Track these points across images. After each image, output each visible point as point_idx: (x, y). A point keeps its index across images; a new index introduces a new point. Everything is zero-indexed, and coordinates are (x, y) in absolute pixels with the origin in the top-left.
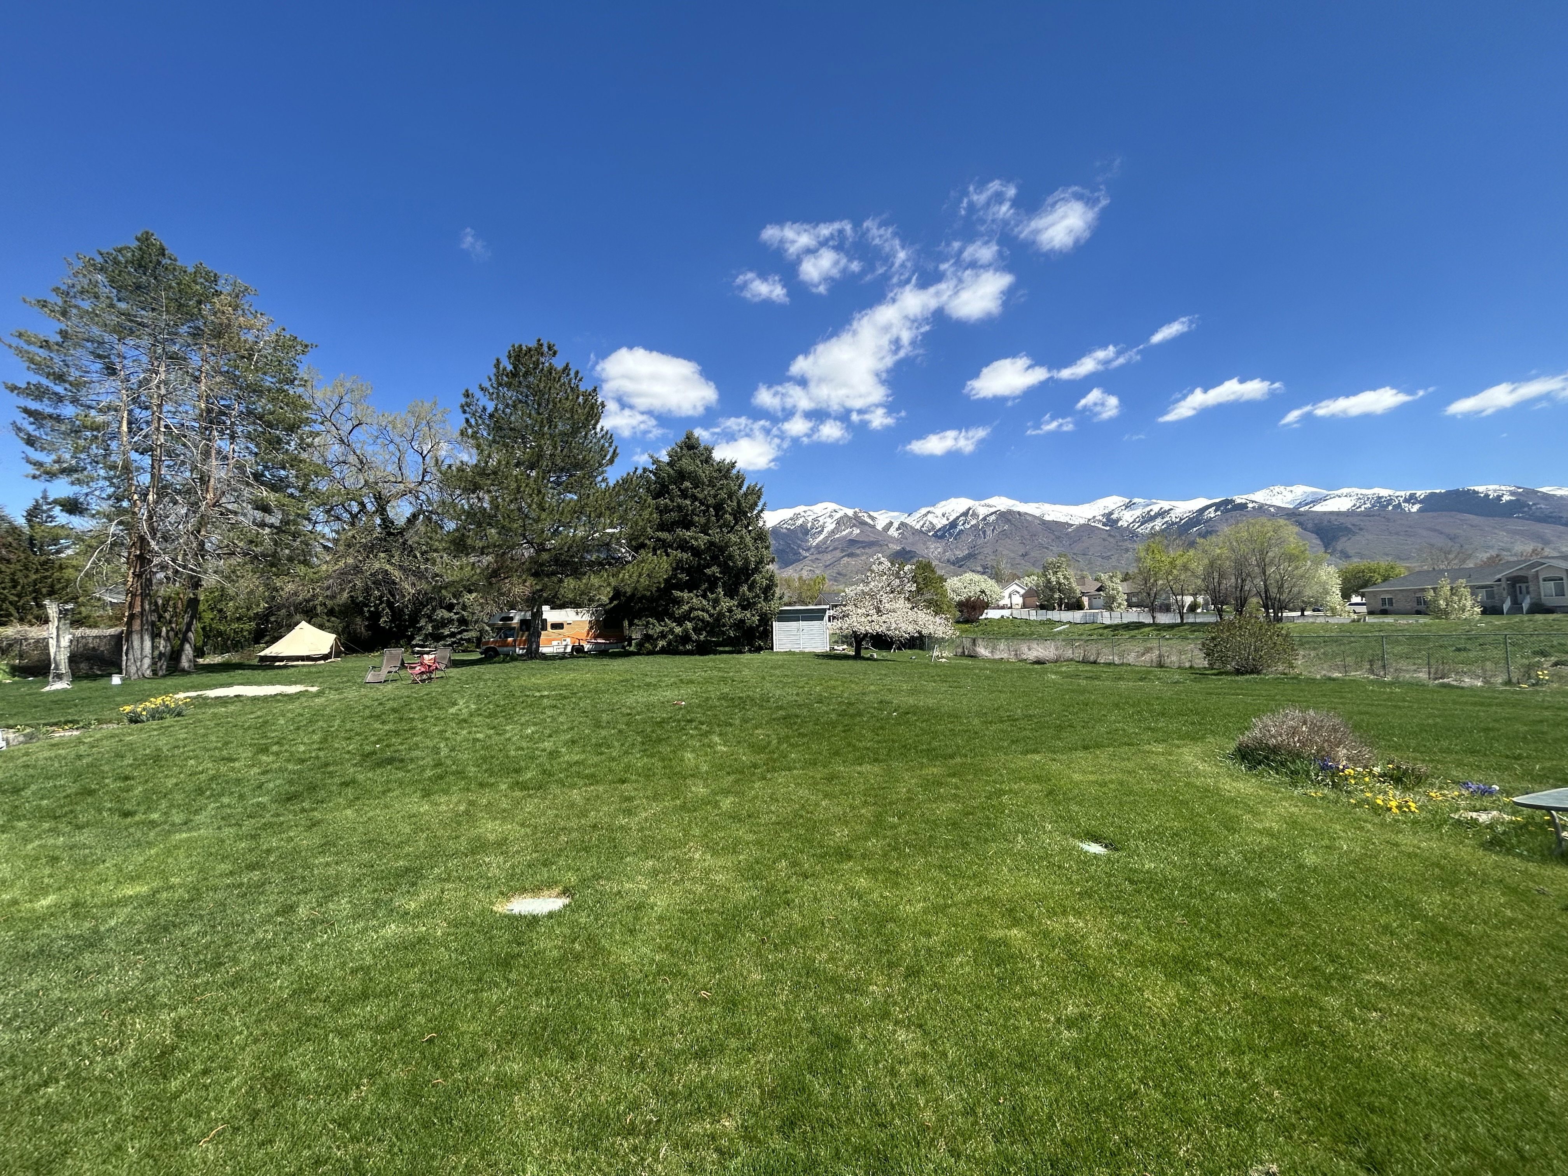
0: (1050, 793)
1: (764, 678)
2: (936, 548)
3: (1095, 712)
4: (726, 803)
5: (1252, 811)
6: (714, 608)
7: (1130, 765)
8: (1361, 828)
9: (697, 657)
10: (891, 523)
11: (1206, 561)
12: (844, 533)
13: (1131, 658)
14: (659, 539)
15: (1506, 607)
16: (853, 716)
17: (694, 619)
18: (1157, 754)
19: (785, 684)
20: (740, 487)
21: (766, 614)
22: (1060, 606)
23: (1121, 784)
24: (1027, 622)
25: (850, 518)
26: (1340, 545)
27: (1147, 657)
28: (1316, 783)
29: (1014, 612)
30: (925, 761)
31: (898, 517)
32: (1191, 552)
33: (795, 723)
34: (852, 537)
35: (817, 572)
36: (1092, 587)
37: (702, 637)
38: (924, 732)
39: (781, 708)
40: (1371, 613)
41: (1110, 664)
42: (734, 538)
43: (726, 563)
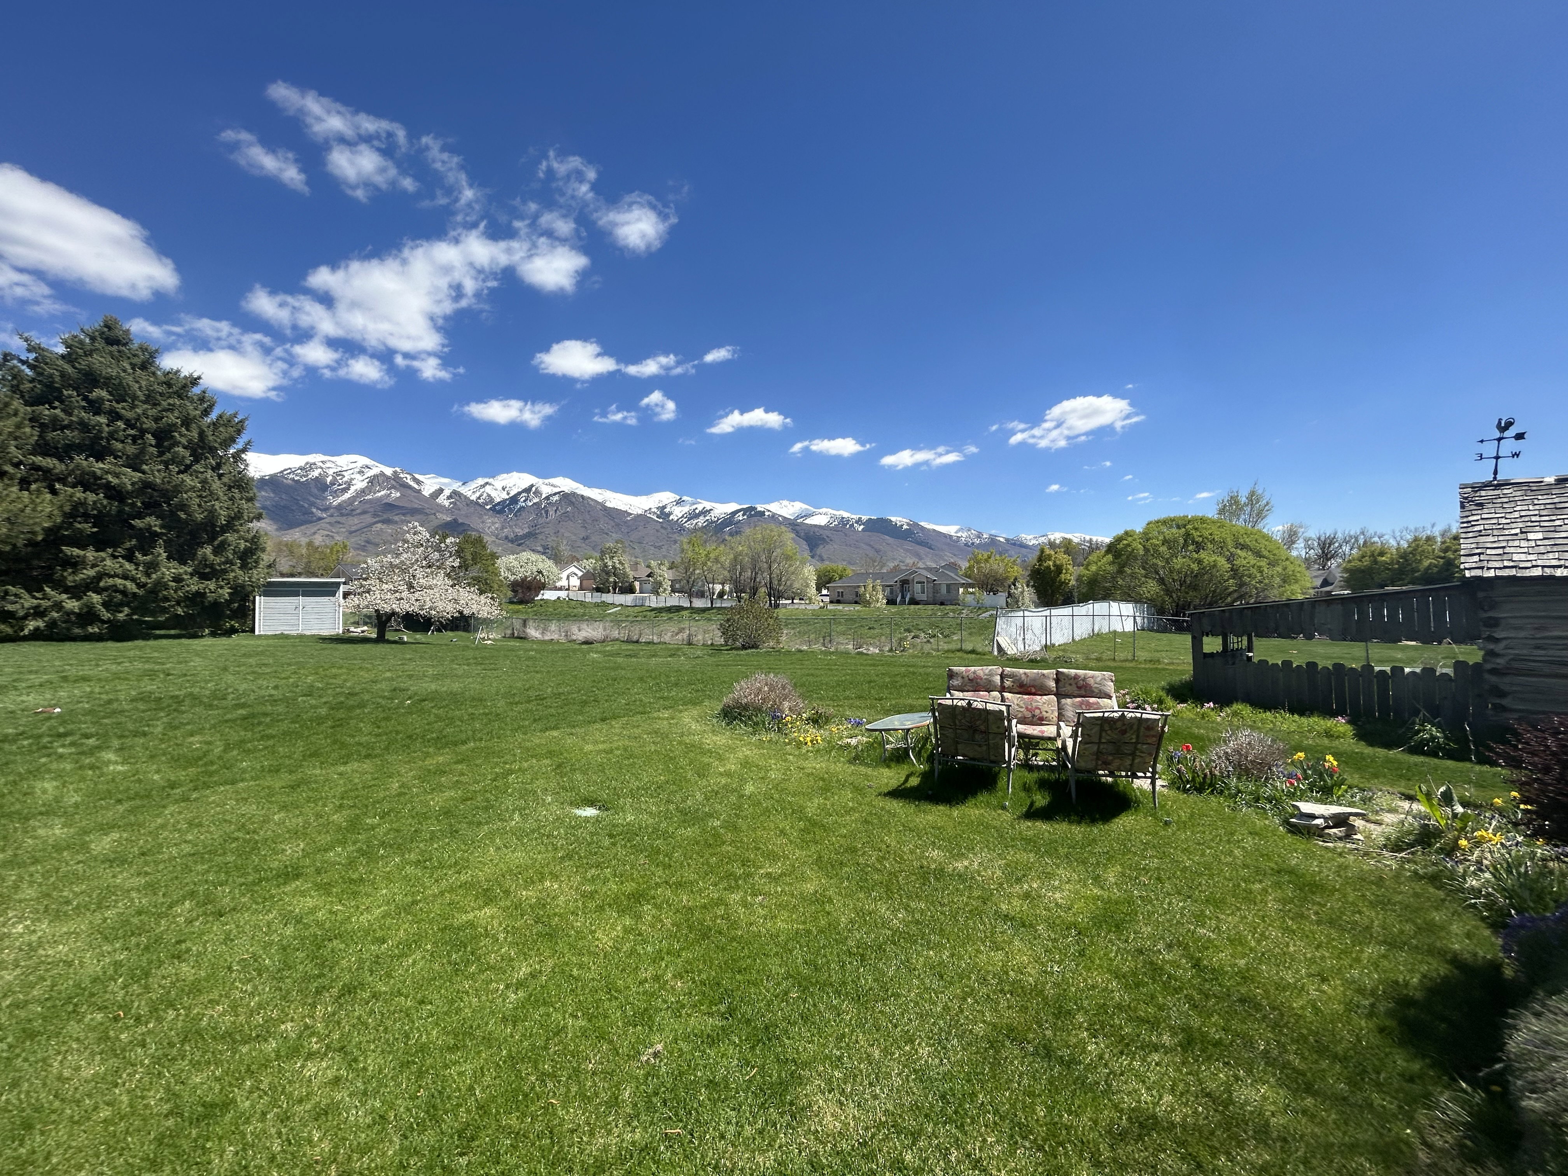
0: (559, 766)
1: (225, 669)
2: (493, 523)
3: (622, 685)
4: (103, 844)
5: (721, 759)
6: (148, 575)
7: (637, 731)
8: (786, 760)
9: (110, 644)
10: (441, 491)
11: (732, 556)
12: (379, 494)
13: (667, 638)
14: (36, 468)
15: (898, 600)
16: (351, 708)
17: (106, 589)
18: (663, 719)
19: (258, 676)
20: (206, 412)
21: (243, 586)
22: (614, 589)
23: (625, 750)
24: (582, 604)
25: (388, 478)
26: (820, 550)
27: (680, 637)
28: (768, 730)
29: (571, 593)
30: (431, 750)
31: (450, 485)
32: (722, 547)
33: (259, 724)
34: (389, 500)
35: (337, 538)
36: (643, 572)
37: (121, 616)
38: (439, 718)
39: (243, 706)
40: (831, 602)
41: (649, 643)
42: (188, 480)
43: (173, 514)
